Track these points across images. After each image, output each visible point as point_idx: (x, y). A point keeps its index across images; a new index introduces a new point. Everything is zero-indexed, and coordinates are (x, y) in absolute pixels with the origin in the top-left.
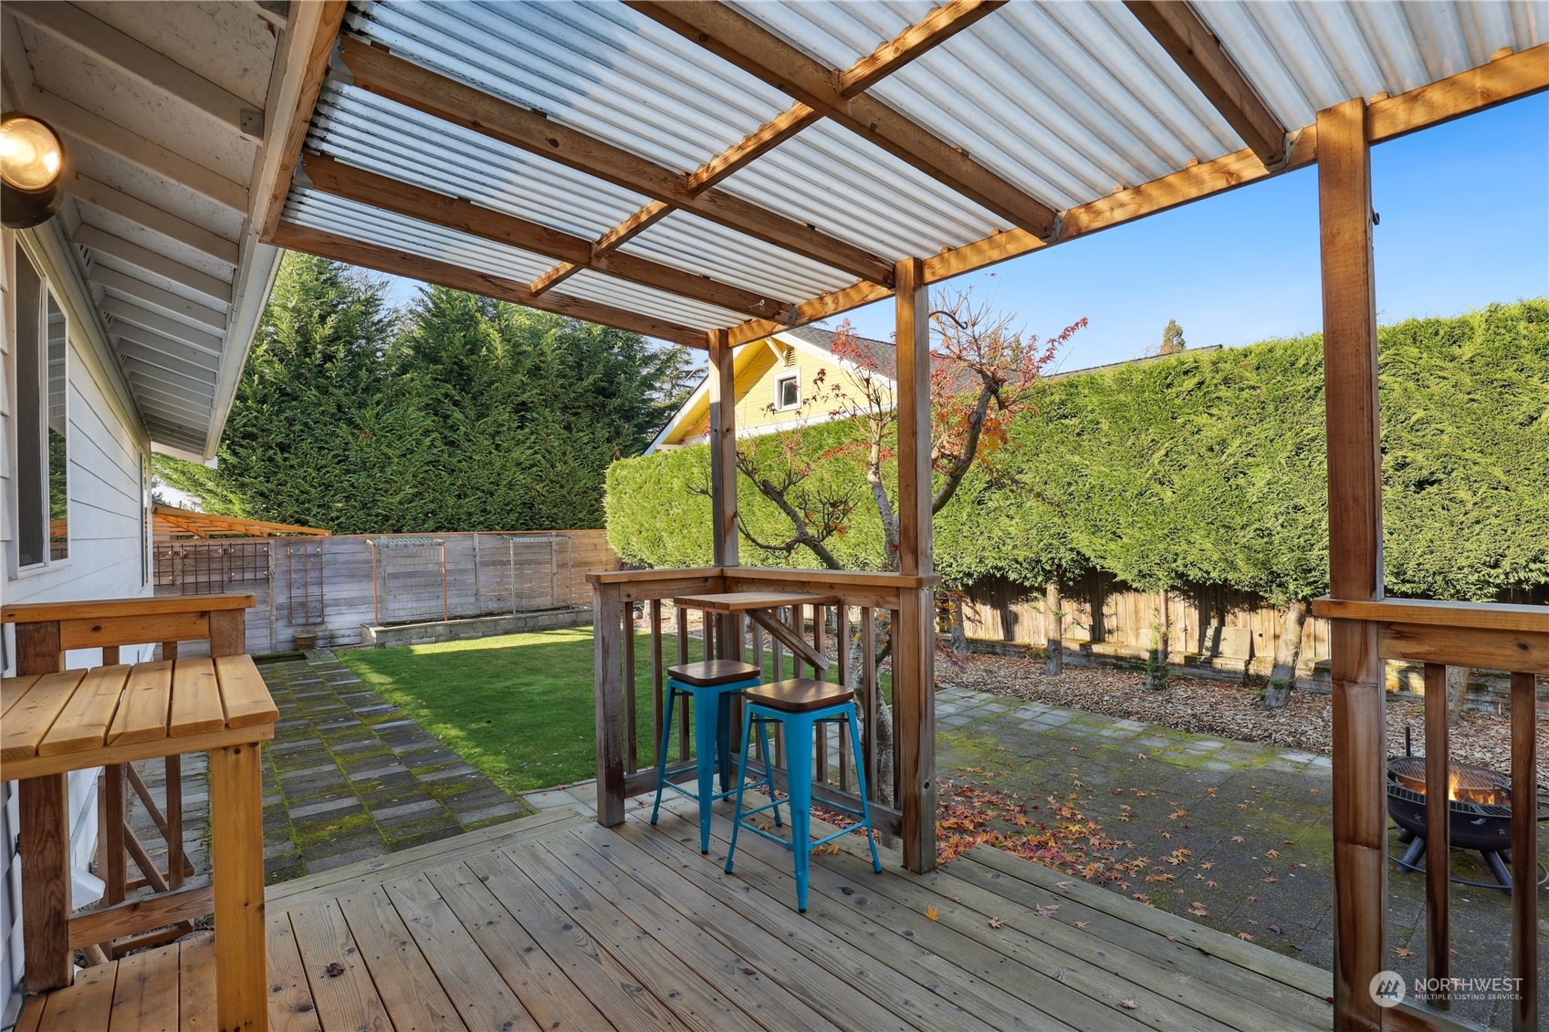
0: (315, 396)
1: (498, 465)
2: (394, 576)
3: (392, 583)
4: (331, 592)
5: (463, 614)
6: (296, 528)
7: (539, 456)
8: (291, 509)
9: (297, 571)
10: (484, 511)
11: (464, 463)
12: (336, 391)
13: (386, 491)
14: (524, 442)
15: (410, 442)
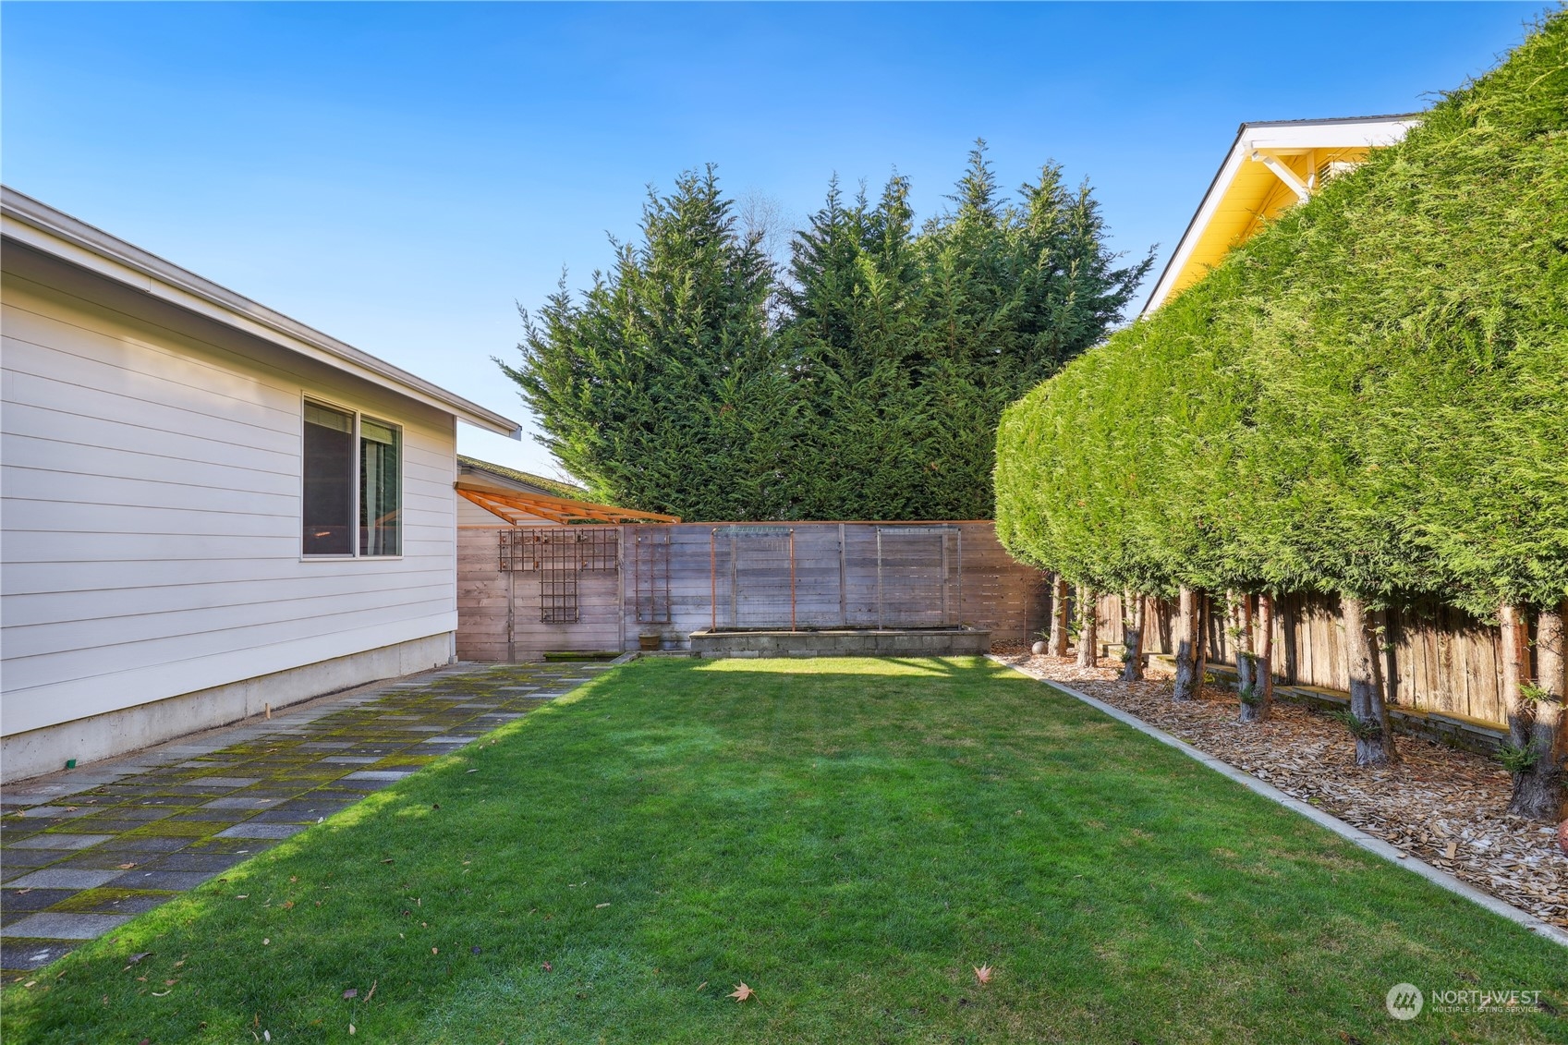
0: (678, 368)
1: (878, 436)
2: (744, 572)
3: (743, 581)
4: (678, 589)
5: (825, 625)
6: (654, 515)
7: (935, 423)
8: (651, 493)
9: (645, 562)
10: (861, 496)
11: (838, 436)
12: (699, 360)
13: (747, 473)
14: (914, 405)
15: (773, 413)
